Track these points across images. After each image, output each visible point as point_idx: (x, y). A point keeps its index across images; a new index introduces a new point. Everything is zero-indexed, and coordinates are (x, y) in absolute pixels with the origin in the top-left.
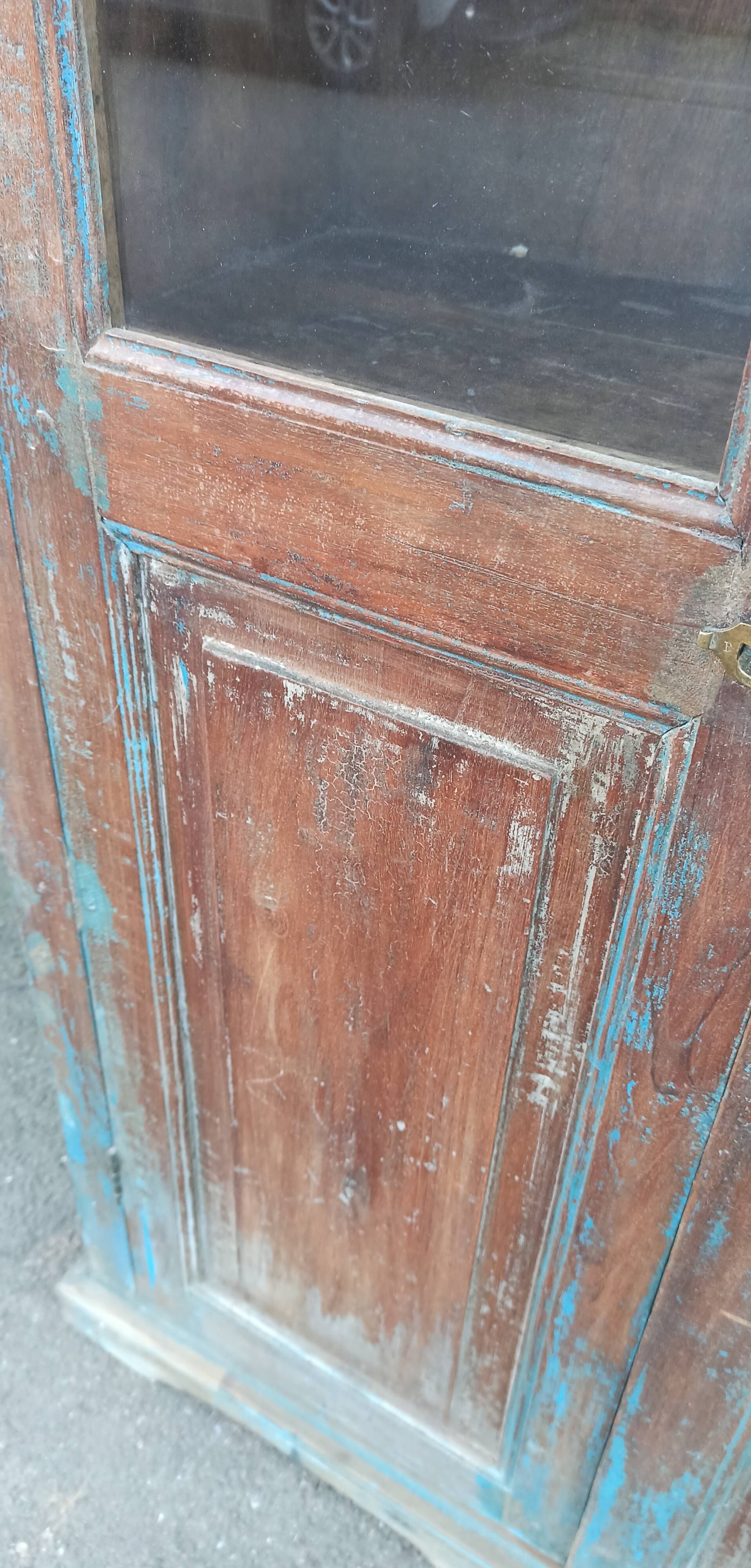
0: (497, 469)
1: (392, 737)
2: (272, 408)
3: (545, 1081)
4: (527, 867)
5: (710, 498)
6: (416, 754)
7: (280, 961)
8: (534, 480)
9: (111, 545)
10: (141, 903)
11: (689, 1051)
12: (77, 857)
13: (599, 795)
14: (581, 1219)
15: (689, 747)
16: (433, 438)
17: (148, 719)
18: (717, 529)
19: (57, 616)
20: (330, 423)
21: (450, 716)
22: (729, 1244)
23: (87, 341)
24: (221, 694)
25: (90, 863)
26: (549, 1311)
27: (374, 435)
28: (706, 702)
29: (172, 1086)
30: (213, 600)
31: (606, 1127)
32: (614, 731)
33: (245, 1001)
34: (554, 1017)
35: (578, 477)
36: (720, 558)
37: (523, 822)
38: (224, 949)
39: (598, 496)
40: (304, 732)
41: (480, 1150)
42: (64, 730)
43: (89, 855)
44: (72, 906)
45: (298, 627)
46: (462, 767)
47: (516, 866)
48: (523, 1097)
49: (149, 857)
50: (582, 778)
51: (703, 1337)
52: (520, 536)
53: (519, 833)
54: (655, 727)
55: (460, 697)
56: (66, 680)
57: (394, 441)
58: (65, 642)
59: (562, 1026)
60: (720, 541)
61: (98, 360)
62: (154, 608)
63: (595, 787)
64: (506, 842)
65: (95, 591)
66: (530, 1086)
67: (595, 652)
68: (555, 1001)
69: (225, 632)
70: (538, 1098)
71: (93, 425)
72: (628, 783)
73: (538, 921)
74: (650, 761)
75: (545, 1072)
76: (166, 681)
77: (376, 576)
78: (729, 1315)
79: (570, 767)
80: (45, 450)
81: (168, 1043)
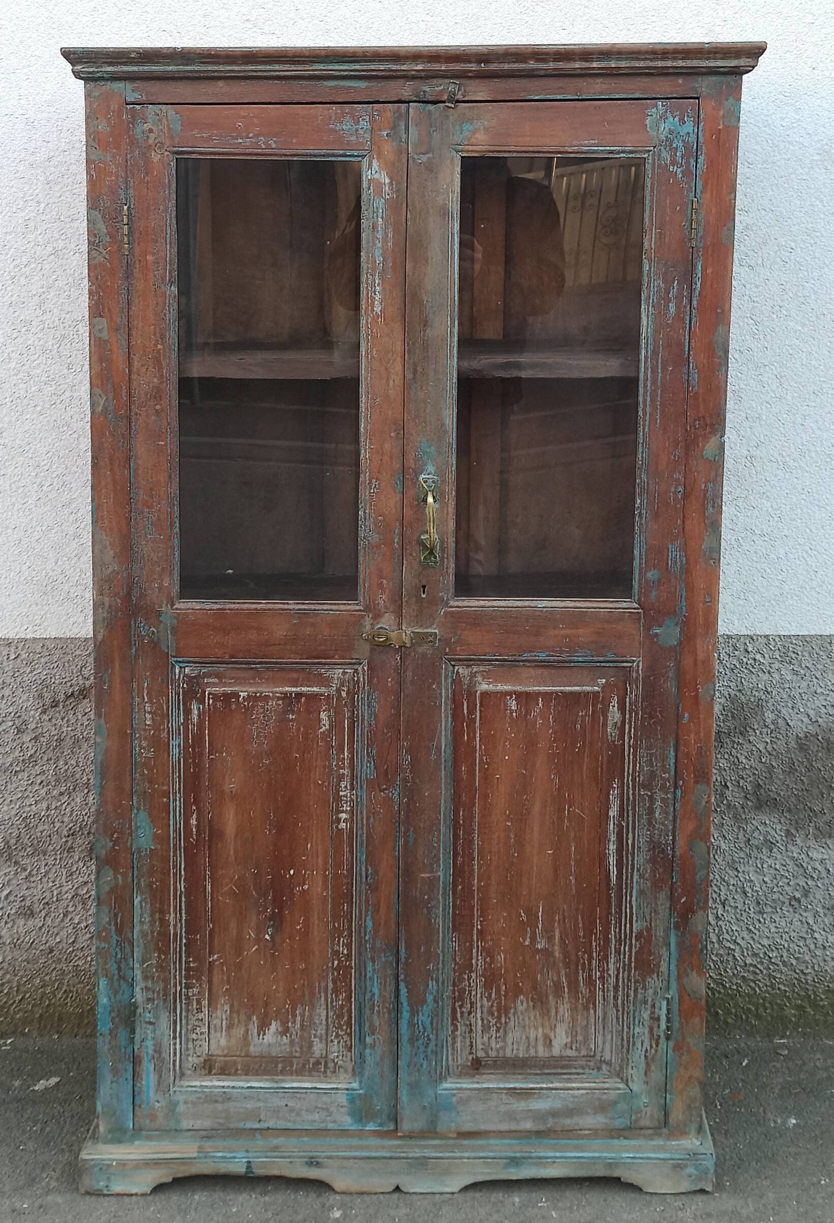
0: (305, 610)
1: (279, 699)
2: (237, 609)
3: (343, 816)
4: (327, 727)
5: (357, 604)
6: (287, 701)
7: (237, 814)
8: (315, 610)
9: (173, 666)
10: (169, 820)
11: (387, 769)
12: (138, 809)
13: (344, 694)
14: (367, 870)
15: (366, 668)
16: (286, 607)
17: (179, 730)
18: (360, 611)
19: (146, 700)
20: (256, 609)
21: (297, 687)
22: (416, 840)
23: (173, 605)
24: (215, 706)
25: (145, 810)
26: (363, 935)
27: (269, 609)
28: (367, 654)
29: (175, 926)
30: (208, 675)
31: (368, 818)
32: (344, 673)
33: (220, 845)
34: (343, 785)
35: (325, 607)
36: (363, 617)
37: (324, 711)
38: (210, 822)
39: (332, 610)
40: (247, 708)
41: (326, 862)
42: (141, 747)
43: (145, 806)
44: (132, 839)
45: (242, 674)
46: (303, 699)
47: (324, 728)
48: (337, 827)
49: (175, 794)
50: (338, 691)
51: (418, 894)
52: (313, 625)
53: (323, 715)
54: (355, 667)
55: (298, 679)
56: (146, 725)
57: (276, 610)
58: (148, 709)
59: (346, 787)
60: (363, 613)
61: (177, 609)
62: (185, 686)
63: (342, 692)
64: (320, 720)
65: (165, 685)
66: (338, 820)
67: (337, 650)
68: (341, 778)
69: (214, 685)
70: (343, 825)
71: (172, 628)
72: (352, 687)
73: (333, 747)
74: (356, 679)
75: (343, 812)
76: (188, 712)
77: (271, 648)
78: (423, 875)
79: (335, 688)
80: (152, 641)
81: (175, 898)
